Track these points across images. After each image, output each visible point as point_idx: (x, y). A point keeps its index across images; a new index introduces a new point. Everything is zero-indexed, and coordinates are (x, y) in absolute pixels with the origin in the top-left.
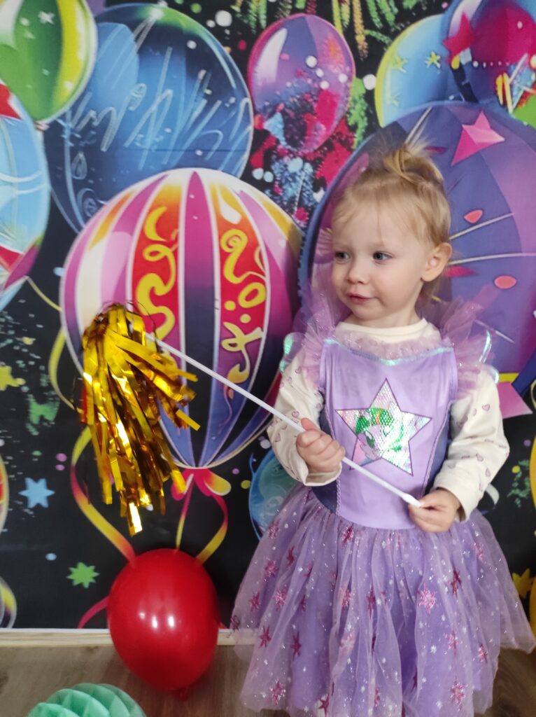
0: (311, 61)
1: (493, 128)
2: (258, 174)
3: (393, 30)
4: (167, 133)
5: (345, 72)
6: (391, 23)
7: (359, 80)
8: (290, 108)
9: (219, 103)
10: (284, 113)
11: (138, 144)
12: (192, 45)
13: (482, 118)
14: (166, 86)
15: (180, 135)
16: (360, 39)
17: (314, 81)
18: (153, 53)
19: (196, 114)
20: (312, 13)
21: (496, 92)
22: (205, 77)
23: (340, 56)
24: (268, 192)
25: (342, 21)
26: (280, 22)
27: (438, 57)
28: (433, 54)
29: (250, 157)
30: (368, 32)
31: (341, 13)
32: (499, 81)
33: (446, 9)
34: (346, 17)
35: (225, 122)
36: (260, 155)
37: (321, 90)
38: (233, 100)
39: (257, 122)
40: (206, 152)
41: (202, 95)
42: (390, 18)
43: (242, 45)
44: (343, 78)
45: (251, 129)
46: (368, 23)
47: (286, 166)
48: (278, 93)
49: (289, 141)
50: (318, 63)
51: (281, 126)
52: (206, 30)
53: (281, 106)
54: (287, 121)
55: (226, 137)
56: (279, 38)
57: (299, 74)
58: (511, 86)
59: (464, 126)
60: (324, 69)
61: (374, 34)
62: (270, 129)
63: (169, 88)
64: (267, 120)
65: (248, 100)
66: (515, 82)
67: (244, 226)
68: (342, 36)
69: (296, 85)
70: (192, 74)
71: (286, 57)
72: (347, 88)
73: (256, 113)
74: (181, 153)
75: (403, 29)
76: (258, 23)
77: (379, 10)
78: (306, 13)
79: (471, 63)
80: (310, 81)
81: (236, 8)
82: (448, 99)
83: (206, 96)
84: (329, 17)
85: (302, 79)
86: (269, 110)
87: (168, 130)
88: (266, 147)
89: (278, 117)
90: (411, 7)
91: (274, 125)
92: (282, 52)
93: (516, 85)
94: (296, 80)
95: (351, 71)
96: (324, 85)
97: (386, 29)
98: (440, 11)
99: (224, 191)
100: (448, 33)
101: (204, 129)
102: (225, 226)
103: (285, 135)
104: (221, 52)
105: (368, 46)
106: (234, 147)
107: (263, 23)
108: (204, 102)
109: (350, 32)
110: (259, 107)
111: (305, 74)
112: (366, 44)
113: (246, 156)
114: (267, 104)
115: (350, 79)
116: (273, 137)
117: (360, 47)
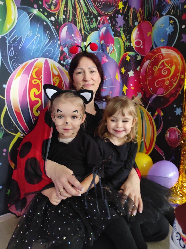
0: (73, 35)
1: (107, 58)
2: (62, 62)
3: (89, 32)
4: (38, 47)
5: (80, 40)
6: (89, 31)
7: (83, 42)
8: (69, 46)
9: (52, 41)
10: (68, 47)
11: (30, 48)
12: (45, 23)
13: (105, 56)
14: (38, 33)
15: (42, 48)
16: (83, 32)
17: (74, 40)
18: (34, 23)
19: (46, 43)
20: (73, 23)
21: (107, 50)
22: (48, 33)
23: (79, 36)
24: (64, 67)
25: (79, 27)
26: (66, 23)
27: (98, 41)
28: (97, 40)
29: (60, 57)
30: (84, 31)
31: (79, 25)
32: (107, 48)
33: (99, 30)
34: (80, 26)
35: (54, 46)
36: (62, 57)
37: (75, 43)
38: (55, 41)
39: (61, 48)
40: (49, 54)
41: (48, 38)
42: (88, 29)
43: (57, 27)
44: (80, 41)
45: (60, 49)
46: (84, 29)
47: (69, 61)
48: (66, 42)
49: (69, 55)
50: (74, 36)
51: (67, 50)
52: (49, 21)
53: (67, 45)
54: (68, 49)
55: (54, 51)
56: (66, 27)
57: (70, 38)
58: (109, 50)
59: (103, 57)
60: (76, 38)
61: (85, 32)
62: (65, 51)
63: (39, 34)
64: (64, 48)
65: (59, 42)
66: (110, 49)
67: (59, 76)
68: (79, 31)
69: (70, 40)
70: (45, 32)
71: (68, 33)
72: (81, 44)
73: (61, 46)
74: (43, 53)
75: (91, 33)
76: (61, 22)
77: (86, 27)
78: (71, 23)
79: (103, 43)
80: (73, 40)
81: (56, 17)
82: (100, 50)
83: (49, 38)
84: (76, 25)
85: (71, 39)
86: (64, 46)
87: (39, 46)
88: (64, 55)
89: (66, 48)
90: (92, 28)
91: (65, 50)
92: (66, 32)
93: (110, 50)
94: (70, 39)
95: (81, 40)
96: (76, 42)
97: (87, 32)
98: (98, 31)
99: (54, 65)
100: (100, 35)
101: (48, 47)
102: (54, 75)
103: (68, 53)
104: (53, 28)
105: (85, 34)
106: (56, 54)
107: (62, 22)
108: (48, 40)
109: (80, 30)
110: (62, 44)
111: (72, 38)
112: (84, 34)
113: (59, 57)
114: (64, 44)
115: (81, 42)
116: (65, 53)
117: (83, 34)
